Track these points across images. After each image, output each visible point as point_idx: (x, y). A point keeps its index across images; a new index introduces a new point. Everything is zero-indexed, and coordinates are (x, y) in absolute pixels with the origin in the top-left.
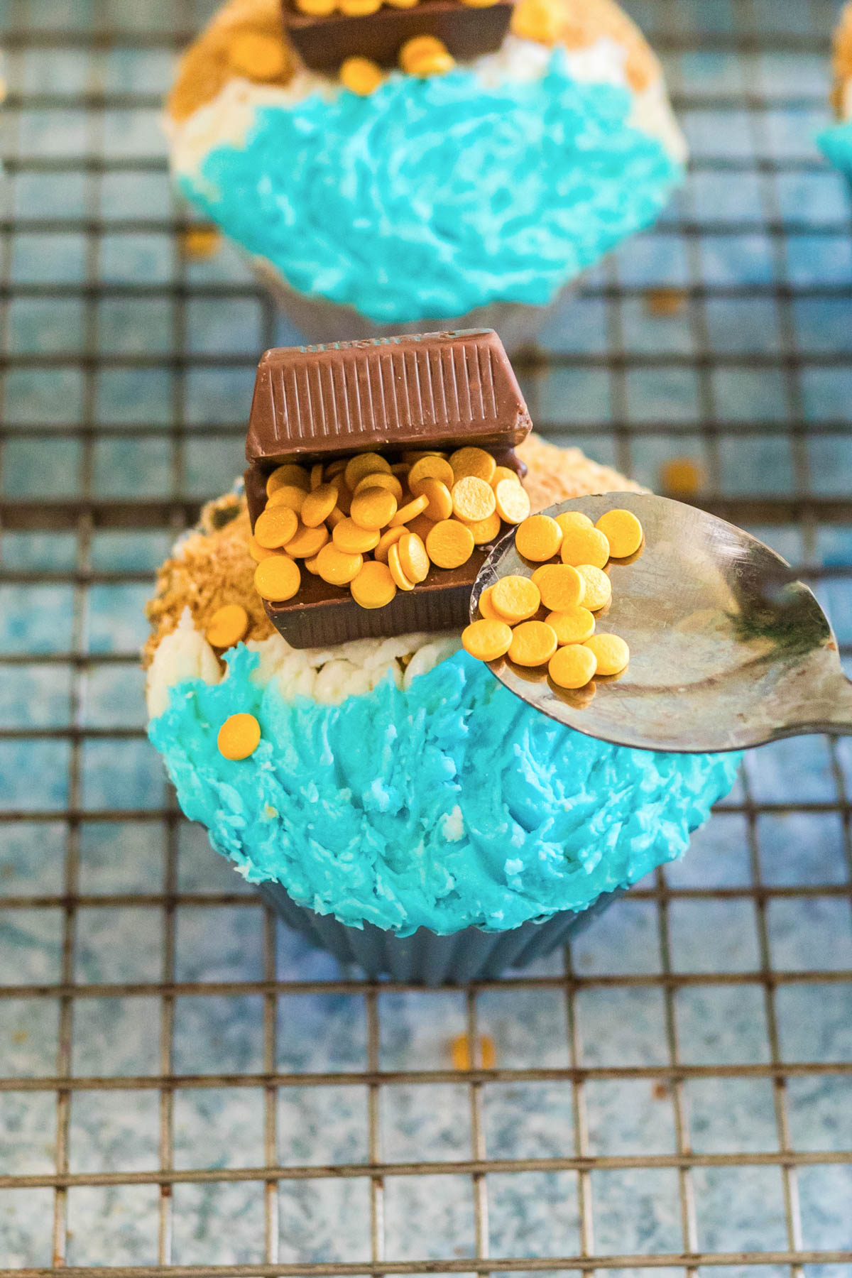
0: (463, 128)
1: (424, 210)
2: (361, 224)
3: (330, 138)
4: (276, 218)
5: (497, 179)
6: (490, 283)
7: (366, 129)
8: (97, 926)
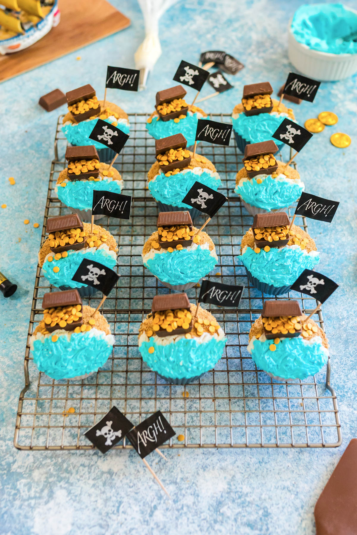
0: (185, 258)
1: (179, 270)
2: (170, 272)
3: (166, 259)
4: (158, 270)
5: (190, 265)
6: (189, 280)
7: (171, 258)
8: (130, 375)
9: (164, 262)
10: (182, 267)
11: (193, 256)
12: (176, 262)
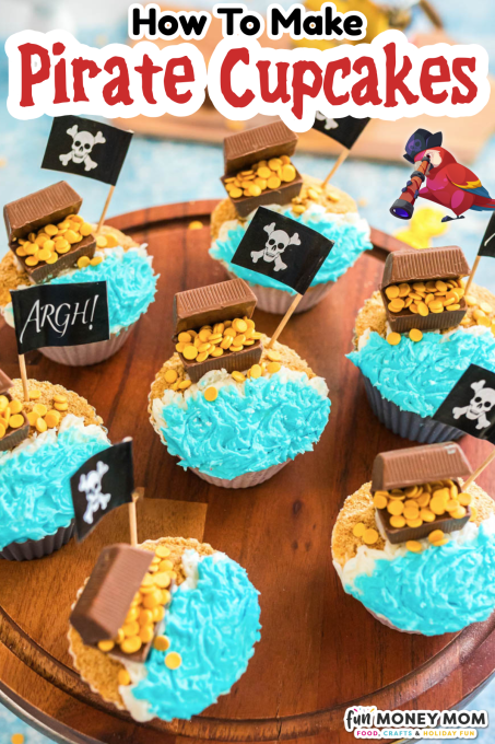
9: (405, 581)
10: (451, 589)
11: (474, 555)
12: (434, 578)
